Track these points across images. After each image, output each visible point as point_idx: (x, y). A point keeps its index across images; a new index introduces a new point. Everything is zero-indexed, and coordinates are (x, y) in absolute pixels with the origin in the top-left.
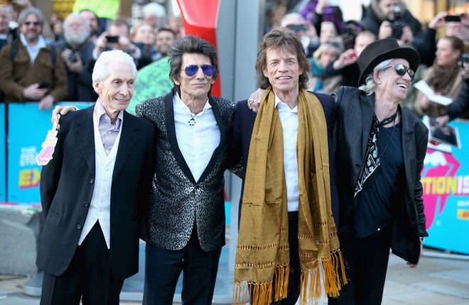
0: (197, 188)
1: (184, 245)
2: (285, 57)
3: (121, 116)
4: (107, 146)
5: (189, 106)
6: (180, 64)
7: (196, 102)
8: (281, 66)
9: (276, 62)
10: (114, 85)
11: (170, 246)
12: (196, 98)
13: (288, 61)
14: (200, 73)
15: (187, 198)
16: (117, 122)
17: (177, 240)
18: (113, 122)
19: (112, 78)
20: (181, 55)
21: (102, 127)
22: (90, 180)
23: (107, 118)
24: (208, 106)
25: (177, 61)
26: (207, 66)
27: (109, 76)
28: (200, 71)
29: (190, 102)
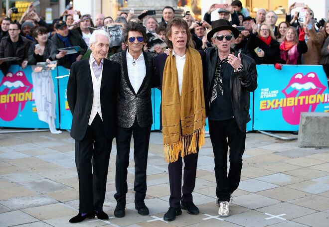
0: (136, 97)
1: (132, 125)
2: (182, 30)
3: (102, 61)
4: (97, 76)
5: (133, 56)
6: (127, 36)
7: (136, 54)
8: (180, 35)
9: (177, 33)
10: (100, 46)
11: (124, 126)
12: (135, 52)
13: (183, 32)
14: (136, 41)
15: (132, 102)
16: (101, 64)
17: (128, 123)
18: (99, 65)
19: (98, 43)
20: (128, 32)
21: (94, 67)
22: (91, 93)
23: (96, 63)
24: (142, 55)
25: (126, 34)
26: (140, 37)
27: (97, 41)
28: (136, 40)
29: (133, 54)
